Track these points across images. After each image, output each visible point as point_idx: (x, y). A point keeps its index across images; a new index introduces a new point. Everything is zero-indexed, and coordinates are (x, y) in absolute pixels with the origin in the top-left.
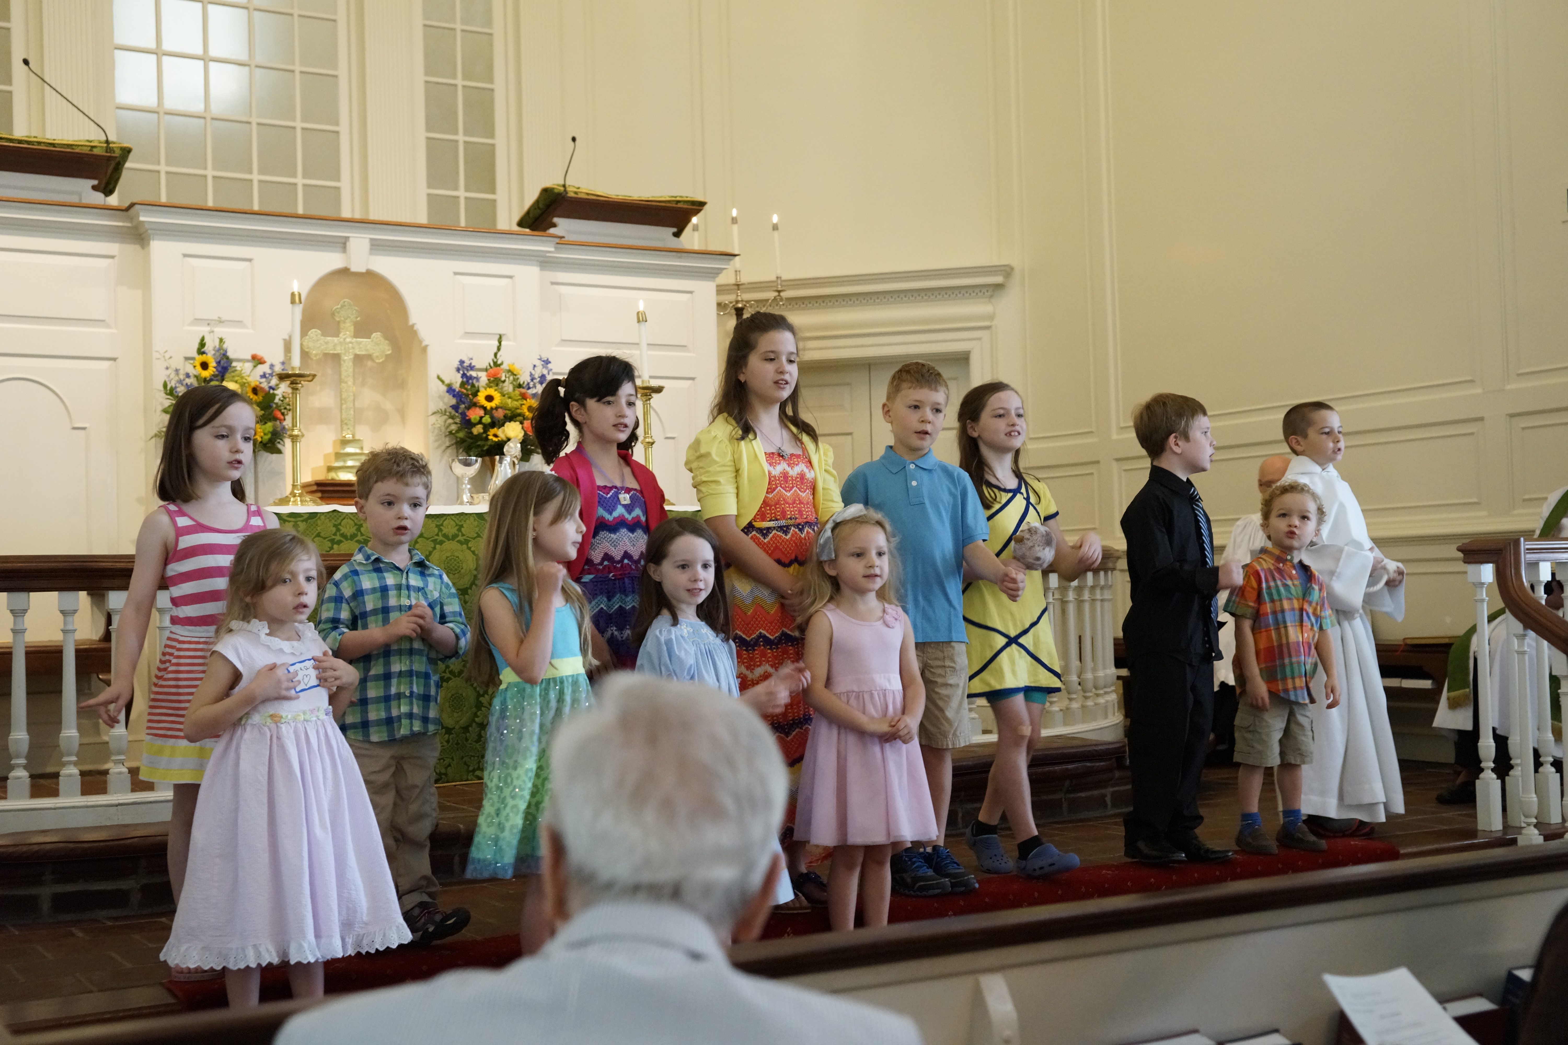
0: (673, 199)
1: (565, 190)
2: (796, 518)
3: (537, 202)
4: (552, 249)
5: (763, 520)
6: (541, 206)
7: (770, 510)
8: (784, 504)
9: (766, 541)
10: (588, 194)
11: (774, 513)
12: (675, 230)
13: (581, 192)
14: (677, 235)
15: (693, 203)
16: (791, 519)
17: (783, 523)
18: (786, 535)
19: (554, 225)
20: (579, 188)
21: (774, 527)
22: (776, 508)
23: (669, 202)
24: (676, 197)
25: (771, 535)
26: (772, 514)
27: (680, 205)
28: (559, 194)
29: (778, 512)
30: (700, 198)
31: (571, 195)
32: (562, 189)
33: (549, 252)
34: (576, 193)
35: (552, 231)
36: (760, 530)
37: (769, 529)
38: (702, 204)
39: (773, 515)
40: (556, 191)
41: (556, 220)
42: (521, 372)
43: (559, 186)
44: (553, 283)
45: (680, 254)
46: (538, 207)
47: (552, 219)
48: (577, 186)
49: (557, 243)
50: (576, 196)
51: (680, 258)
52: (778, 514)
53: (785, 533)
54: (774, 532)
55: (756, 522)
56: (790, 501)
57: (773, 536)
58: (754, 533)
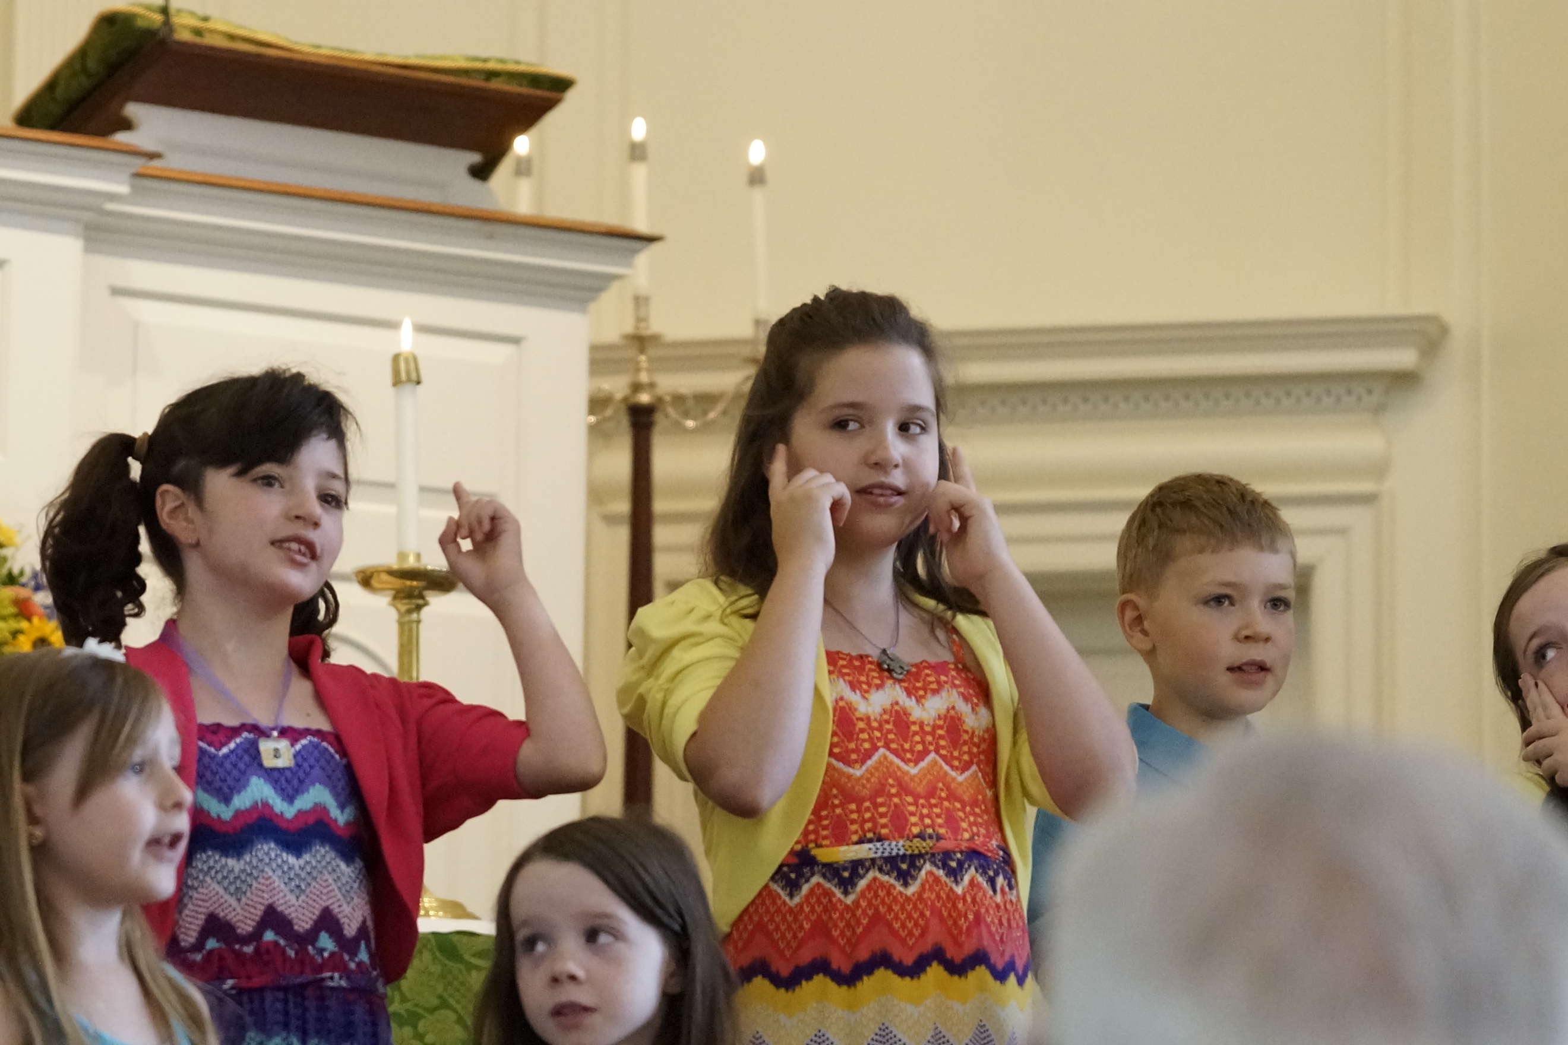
0: (478, 65)
1: (167, 23)
2: (939, 838)
3: (82, 54)
4: (123, 189)
5: (840, 838)
6: (92, 64)
7: (858, 811)
8: (897, 795)
9: (849, 900)
10: (232, 37)
11: (872, 819)
12: (475, 158)
13: (212, 31)
14: (481, 172)
15: (536, 80)
16: (921, 836)
17: (897, 846)
18: (906, 884)
19: (127, 125)
20: (206, 19)
21: (873, 860)
22: (876, 806)
23: (465, 72)
24: (485, 60)
25: (862, 884)
26: (865, 821)
27: (495, 84)
28: (149, 34)
29: (882, 815)
30: (555, 67)
31: (184, 36)
32: (158, 18)
33: (113, 197)
34: (198, 32)
35: (122, 138)
36: (832, 870)
37: (857, 867)
38: (561, 85)
39: (868, 825)
40: (140, 23)
41: (133, 110)
42: (18, 540)
43: (148, 8)
44: (117, 292)
45: (488, 228)
46: (84, 70)
47: (121, 106)
48: (201, 12)
49: (138, 175)
50: (197, 40)
51: (490, 237)
52: (884, 821)
53: (905, 877)
54: (871, 875)
55: (819, 846)
56: (920, 790)
57: (869, 887)
58: (816, 879)
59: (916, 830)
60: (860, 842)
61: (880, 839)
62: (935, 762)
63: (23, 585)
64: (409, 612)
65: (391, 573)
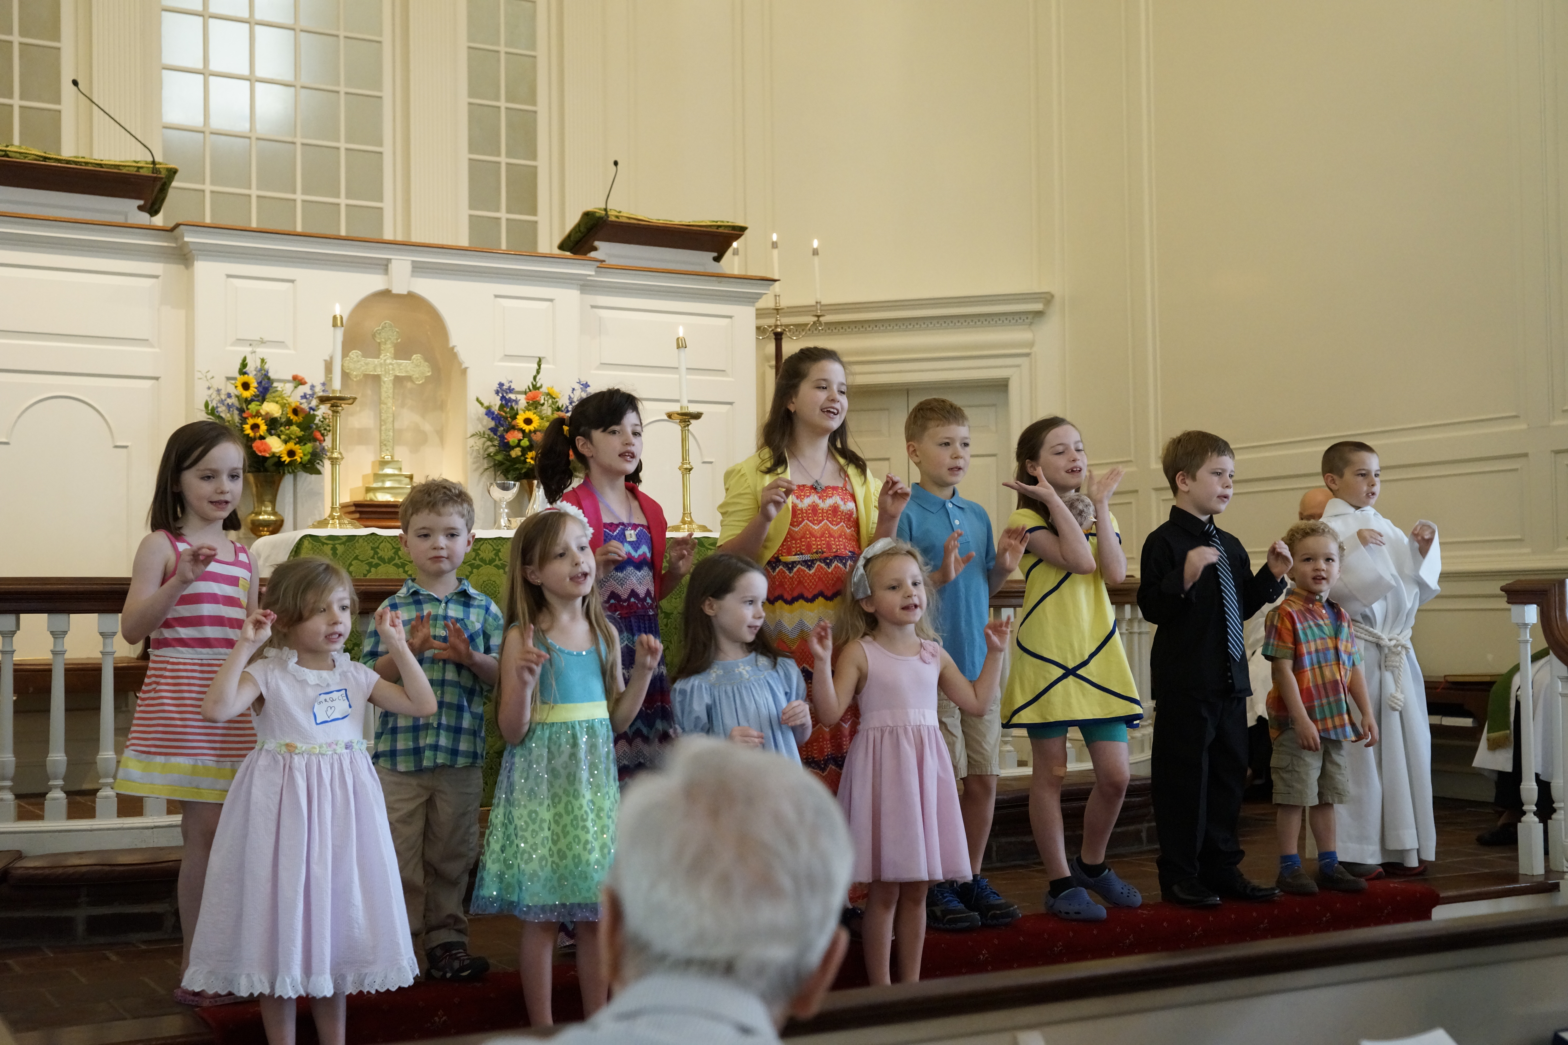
0: (714, 224)
1: (607, 214)
2: (823, 552)
3: (578, 225)
4: (593, 273)
5: (789, 554)
6: (582, 229)
7: (795, 544)
8: (810, 538)
9: (791, 575)
10: (629, 218)
11: (800, 547)
12: (715, 254)
13: (622, 216)
14: (717, 259)
15: (734, 228)
16: (817, 553)
17: (807, 557)
18: (810, 570)
19: (595, 249)
20: (620, 212)
21: (799, 562)
22: (801, 542)
23: (710, 226)
24: (717, 222)
25: (795, 570)
26: (797, 547)
27: (720, 230)
28: (601, 218)
29: (803, 545)
30: (741, 223)
31: (613, 219)
32: (604, 212)
33: (590, 275)
34: (617, 217)
35: (593, 254)
36: (786, 564)
37: (794, 564)
38: (743, 229)
39: (798, 549)
40: (597, 215)
41: (597, 243)
42: (560, 396)
43: (600, 209)
44: (593, 307)
45: (720, 279)
46: (580, 231)
47: (593, 243)
48: (618, 210)
49: (598, 267)
50: (617, 220)
51: (720, 282)
52: (803, 547)
53: (810, 567)
54: (798, 566)
55: (782, 556)
56: (818, 535)
57: (798, 571)
58: (781, 567)
59: (814, 551)
60: (795, 555)
61: (802, 554)
62: (826, 523)
63: (562, 411)
64: (685, 427)
65: (678, 414)
